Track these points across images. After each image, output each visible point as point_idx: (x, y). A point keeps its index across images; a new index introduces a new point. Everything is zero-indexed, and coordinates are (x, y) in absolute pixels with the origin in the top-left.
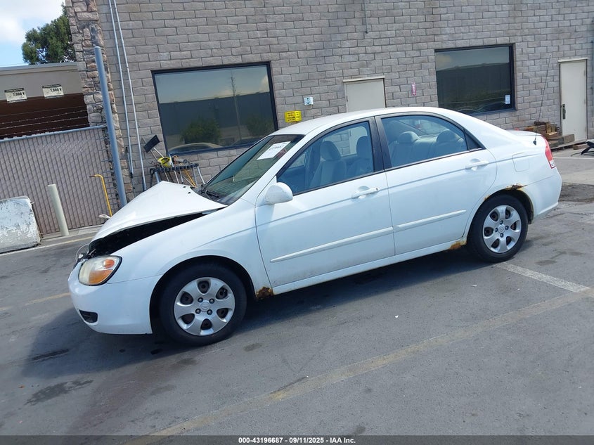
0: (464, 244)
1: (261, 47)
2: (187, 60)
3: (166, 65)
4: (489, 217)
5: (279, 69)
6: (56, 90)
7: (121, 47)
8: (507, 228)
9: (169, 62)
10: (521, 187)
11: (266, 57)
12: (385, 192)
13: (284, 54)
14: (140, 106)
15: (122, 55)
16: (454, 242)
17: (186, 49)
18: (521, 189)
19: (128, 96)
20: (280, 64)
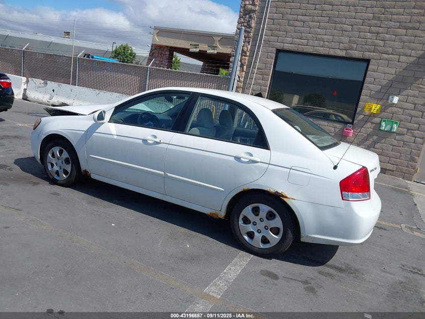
0: (221, 217)
1: (366, 46)
2: (303, 46)
3: (287, 47)
4: (250, 208)
5: (375, 67)
6: (213, 49)
7: (263, 30)
8: (266, 228)
9: (290, 45)
10: (286, 197)
11: (367, 55)
12: (165, 146)
13: (385, 56)
14: (260, 70)
15: (262, 36)
16: (213, 211)
17: (305, 38)
18: (285, 199)
19: (255, 62)
20: (378, 64)
